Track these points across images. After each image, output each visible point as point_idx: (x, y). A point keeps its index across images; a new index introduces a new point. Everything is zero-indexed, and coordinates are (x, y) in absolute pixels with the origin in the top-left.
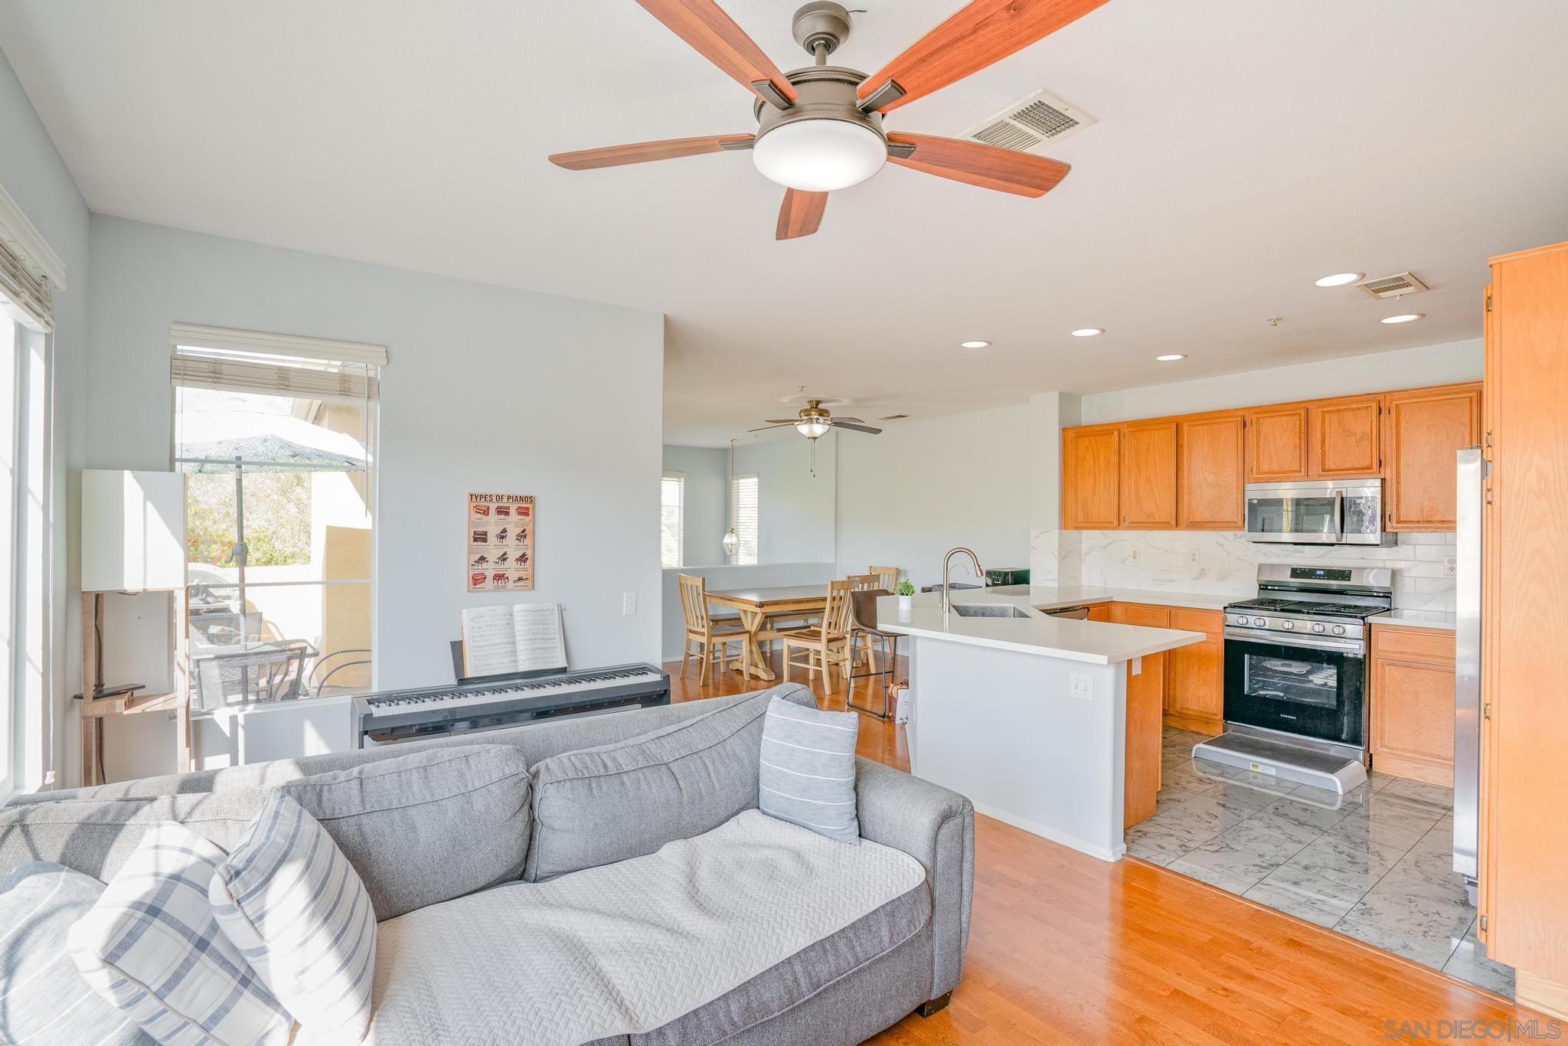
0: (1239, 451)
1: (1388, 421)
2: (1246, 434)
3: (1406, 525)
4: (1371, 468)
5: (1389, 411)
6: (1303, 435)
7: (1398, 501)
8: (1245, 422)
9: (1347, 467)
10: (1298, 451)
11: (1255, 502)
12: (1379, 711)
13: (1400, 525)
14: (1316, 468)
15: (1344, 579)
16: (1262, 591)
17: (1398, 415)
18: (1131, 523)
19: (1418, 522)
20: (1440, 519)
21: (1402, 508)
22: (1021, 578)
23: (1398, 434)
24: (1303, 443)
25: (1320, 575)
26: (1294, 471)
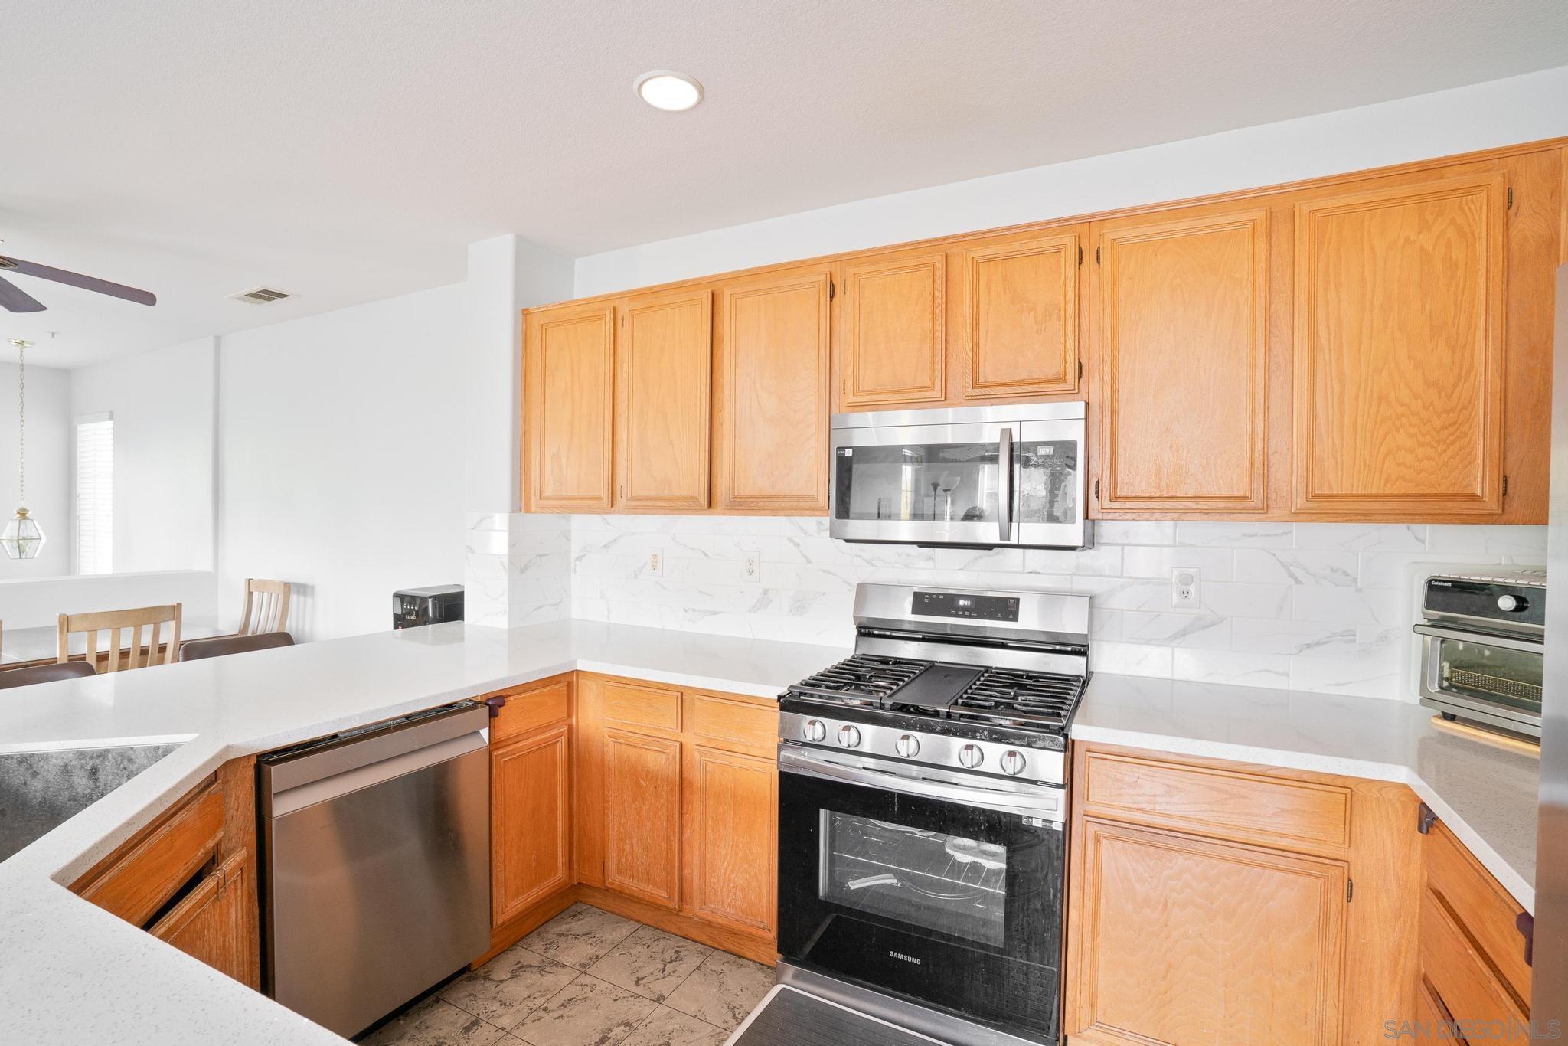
0: (822, 346)
1: (1094, 278)
2: (836, 311)
3: (1128, 505)
4: (1065, 381)
5: (1098, 258)
6: (938, 311)
7: (1114, 452)
8: (833, 287)
9: (1018, 378)
10: (929, 345)
11: (849, 453)
12: (1087, 945)
13: (1116, 505)
14: (960, 380)
15: (1005, 618)
16: (862, 638)
17: (1115, 262)
18: (632, 499)
19: (1151, 498)
20: (1191, 492)
21: (1121, 467)
22: (450, 607)
23: (1114, 305)
24: (938, 328)
25: (964, 609)
26: (921, 389)
